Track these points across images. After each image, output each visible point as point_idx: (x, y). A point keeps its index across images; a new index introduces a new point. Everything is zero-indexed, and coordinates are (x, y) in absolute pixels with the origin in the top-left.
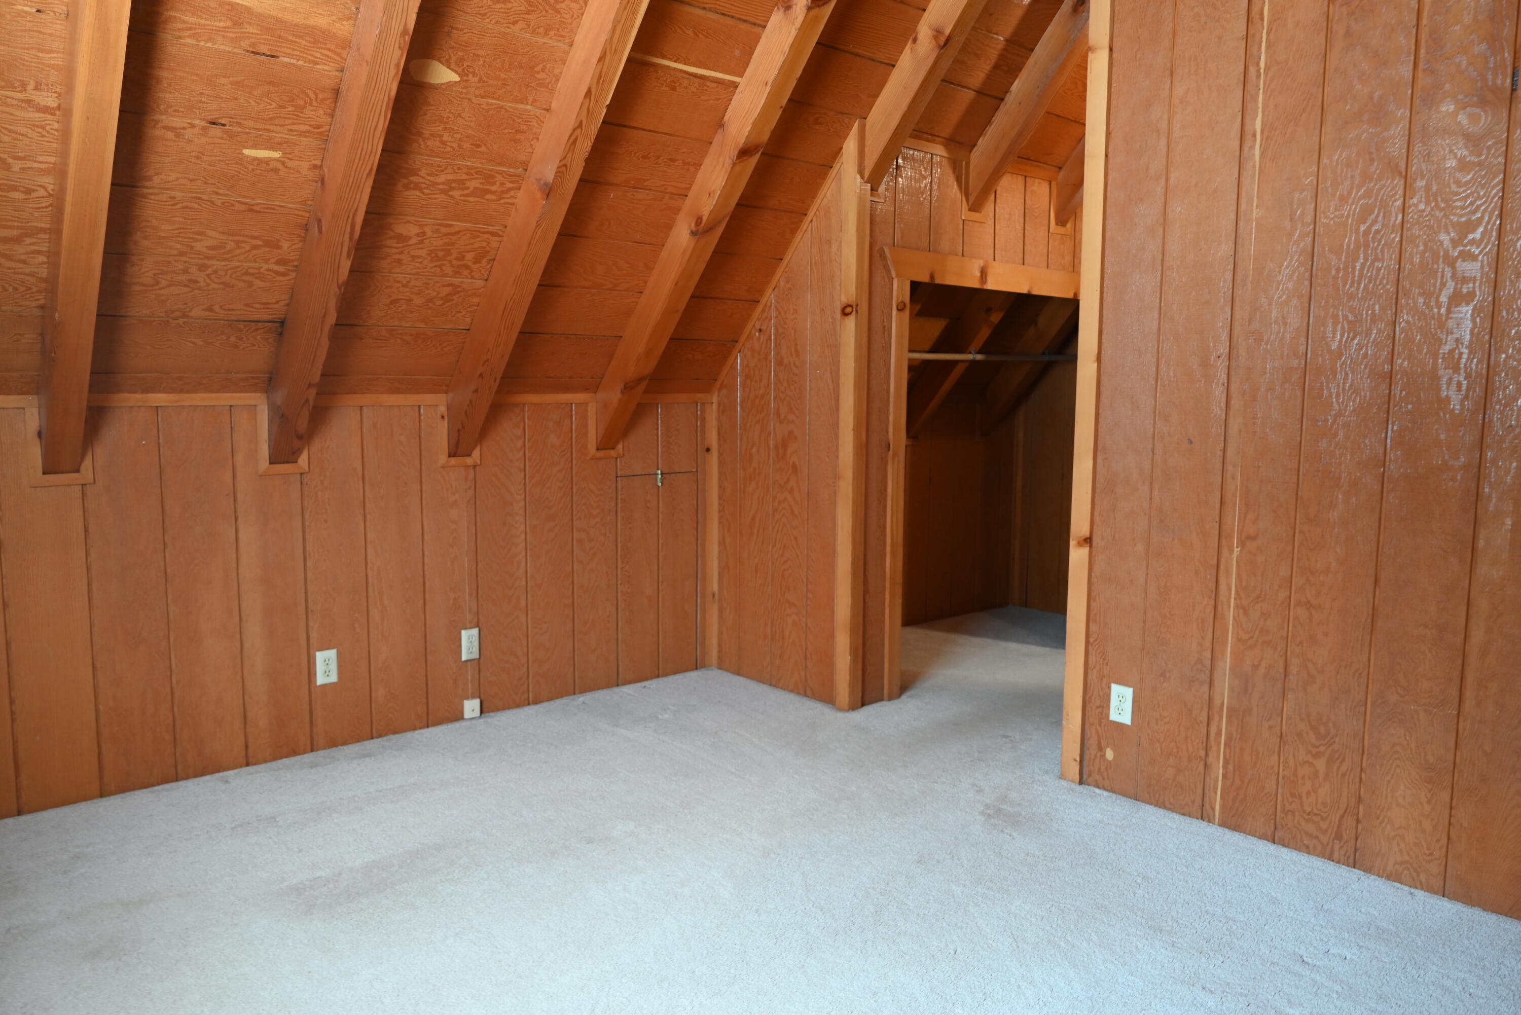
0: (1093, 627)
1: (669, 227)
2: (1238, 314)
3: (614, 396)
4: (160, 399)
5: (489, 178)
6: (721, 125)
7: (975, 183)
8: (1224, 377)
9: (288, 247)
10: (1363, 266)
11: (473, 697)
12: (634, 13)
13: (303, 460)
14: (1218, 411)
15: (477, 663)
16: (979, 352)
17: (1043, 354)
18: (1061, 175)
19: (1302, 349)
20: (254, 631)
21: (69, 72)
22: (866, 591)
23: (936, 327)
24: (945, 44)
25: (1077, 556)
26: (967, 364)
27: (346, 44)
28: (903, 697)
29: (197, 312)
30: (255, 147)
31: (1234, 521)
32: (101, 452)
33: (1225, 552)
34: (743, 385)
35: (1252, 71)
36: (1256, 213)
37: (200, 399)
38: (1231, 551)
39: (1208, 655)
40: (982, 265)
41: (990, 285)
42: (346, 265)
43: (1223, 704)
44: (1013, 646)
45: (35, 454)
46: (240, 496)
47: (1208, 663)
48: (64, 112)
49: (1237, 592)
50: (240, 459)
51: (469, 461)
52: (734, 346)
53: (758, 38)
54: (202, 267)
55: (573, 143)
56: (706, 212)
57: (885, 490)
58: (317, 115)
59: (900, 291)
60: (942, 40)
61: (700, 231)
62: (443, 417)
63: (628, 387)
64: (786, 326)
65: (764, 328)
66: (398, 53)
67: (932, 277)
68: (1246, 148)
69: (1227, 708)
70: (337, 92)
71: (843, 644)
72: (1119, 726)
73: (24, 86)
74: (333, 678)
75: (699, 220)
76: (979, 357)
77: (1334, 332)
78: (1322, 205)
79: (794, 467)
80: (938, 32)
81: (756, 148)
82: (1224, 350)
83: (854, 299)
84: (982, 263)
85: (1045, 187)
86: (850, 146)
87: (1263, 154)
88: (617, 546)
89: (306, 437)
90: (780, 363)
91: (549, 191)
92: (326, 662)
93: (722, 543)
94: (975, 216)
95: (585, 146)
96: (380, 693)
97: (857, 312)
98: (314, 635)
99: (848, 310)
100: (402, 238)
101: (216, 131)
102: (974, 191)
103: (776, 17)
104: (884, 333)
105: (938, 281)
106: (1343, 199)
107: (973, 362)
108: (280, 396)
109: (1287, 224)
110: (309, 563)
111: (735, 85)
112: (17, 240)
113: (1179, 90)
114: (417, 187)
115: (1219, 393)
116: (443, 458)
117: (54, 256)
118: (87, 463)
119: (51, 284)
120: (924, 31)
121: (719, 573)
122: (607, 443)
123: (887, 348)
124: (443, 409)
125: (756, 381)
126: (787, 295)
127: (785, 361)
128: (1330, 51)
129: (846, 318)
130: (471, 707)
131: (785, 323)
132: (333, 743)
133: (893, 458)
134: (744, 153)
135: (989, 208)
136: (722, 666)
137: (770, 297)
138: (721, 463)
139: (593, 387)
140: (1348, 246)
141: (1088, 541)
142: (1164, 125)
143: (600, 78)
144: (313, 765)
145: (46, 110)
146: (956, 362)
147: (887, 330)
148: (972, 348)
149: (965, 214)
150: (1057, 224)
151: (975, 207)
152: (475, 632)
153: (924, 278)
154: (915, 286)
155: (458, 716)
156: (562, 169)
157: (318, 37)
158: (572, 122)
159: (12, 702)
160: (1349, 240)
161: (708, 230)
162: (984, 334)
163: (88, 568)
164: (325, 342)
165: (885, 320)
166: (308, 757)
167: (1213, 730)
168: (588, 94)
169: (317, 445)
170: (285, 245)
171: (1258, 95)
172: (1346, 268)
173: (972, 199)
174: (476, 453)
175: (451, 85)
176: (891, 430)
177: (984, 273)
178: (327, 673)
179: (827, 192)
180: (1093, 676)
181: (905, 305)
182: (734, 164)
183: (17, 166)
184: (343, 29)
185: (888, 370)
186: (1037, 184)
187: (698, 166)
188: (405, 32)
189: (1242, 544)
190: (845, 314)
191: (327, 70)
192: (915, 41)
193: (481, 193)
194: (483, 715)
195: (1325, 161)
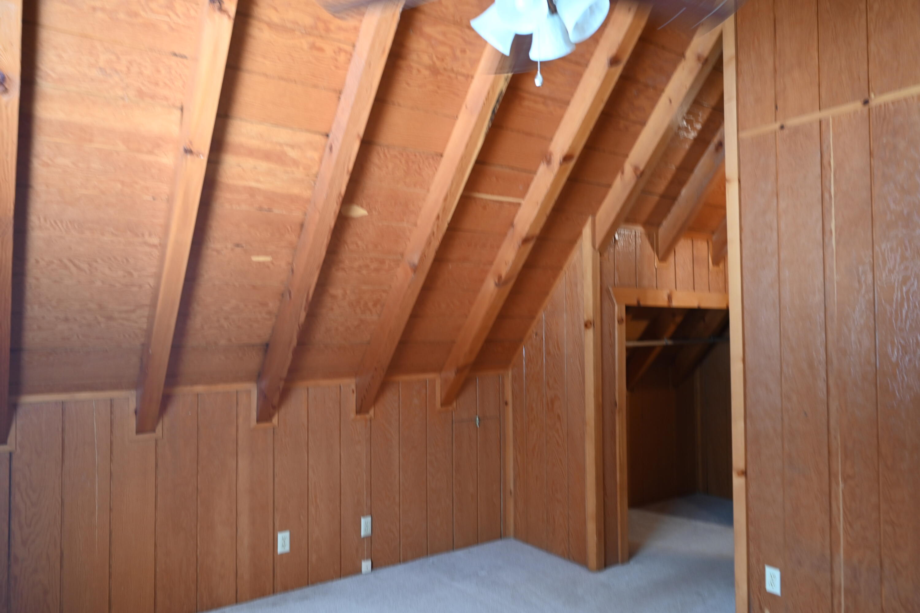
0: (751, 529)
1: (482, 281)
2: (830, 337)
3: (451, 375)
4: (200, 389)
5: (382, 262)
6: (512, 225)
7: (662, 246)
8: (824, 374)
9: (273, 305)
10: (907, 312)
11: (367, 558)
12: (463, 175)
13: (275, 420)
14: (822, 395)
15: (370, 538)
16: (669, 340)
18: (714, 238)
19: (873, 360)
20: (244, 521)
21: (166, 228)
22: (605, 494)
23: (642, 326)
24: (640, 175)
25: (738, 482)
26: (661, 347)
27: (308, 201)
28: (632, 563)
29: (223, 342)
30: (258, 254)
31: (838, 466)
32: (167, 419)
33: (834, 485)
34: (527, 366)
35: (826, 196)
36: (835, 277)
37: (221, 388)
38: (838, 484)
39: (828, 552)
40: (669, 292)
41: (675, 304)
42: (303, 315)
43: (840, 587)
44: (700, 525)
45: (132, 423)
46: (240, 442)
47: (828, 558)
48: (163, 246)
49: (844, 512)
50: (241, 420)
51: (368, 416)
52: (521, 343)
53: (531, 179)
54: (226, 319)
55: (429, 243)
56: (504, 274)
57: (615, 432)
58: (293, 237)
59: (619, 311)
60: (639, 173)
61: (500, 283)
62: (353, 392)
63: (459, 371)
64: (552, 332)
65: (538, 332)
66: (335, 204)
67: (638, 302)
68: (826, 240)
69: (844, 589)
70: (302, 225)
71: (591, 528)
72: (772, 596)
73: (143, 235)
74: (287, 549)
75: (500, 277)
76: (670, 343)
77: (893, 352)
78: (877, 274)
79: (559, 417)
80: (636, 169)
81: (533, 237)
82: (823, 357)
83: (592, 318)
85: (705, 245)
86: (587, 231)
87: (837, 243)
88: (452, 464)
89: (276, 408)
90: (548, 353)
91: (415, 269)
92: (284, 539)
93: (516, 460)
94: (664, 265)
95: (436, 244)
96: (314, 558)
97: (594, 325)
98: (277, 524)
99: (589, 324)
100: (334, 297)
101: (238, 250)
102: (662, 250)
103: (542, 168)
104: (610, 337)
105: (642, 304)
106: (891, 271)
107: (666, 347)
108: (265, 383)
109: (856, 285)
110: (276, 480)
111: (519, 205)
112: (133, 311)
113: (783, 205)
114: (343, 269)
115: (822, 385)
116: (353, 415)
117: (151, 318)
118: (159, 429)
119: (149, 333)
120: (628, 168)
121: (514, 480)
122: (447, 402)
123: (613, 346)
124: (353, 387)
125: (534, 364)
126: (552, 314)
127: (552, 353)
128: (874, 185)
129: (587, 329)
130: (366, 565)
131: (551, 330)
132: (286, 588)
133: (619, 411)
134: (526, 241)
135: (671, 259)
136: (517, 536)
137: (542, 315)
138: (514, 411)
139: (439, 369)
140: (897, 300)
141: (744, 473)
142: (775, 225)
143: (444, 209)
144: (274, 604)
145: (154, 246)
146: (654, 347)
147: (612, 335)
148: (665, 337)
149: (656, 263)
150: (713, 263)
151: (663, 258)
152: (369, 519)
153: (633, 302)
154: (628, 309)
155: (358, 571)
156: (423, 257)
157: (293, 199)
158: (429, 231)
159: (110, 566)
160: (897, 295)
161: (506, 282)
162: (672, 329)
163: (156, 487)
164: (290, 356)
165: (611, 329)
166: (271, 599)
167: (836, 602)
168: (438, 217)
169: (283, 411)
170: (271, 305)
171: (831, 209)
172: (896, 311)
173: (661, 254)
174: (372, 412)
175: (362, 217)
176: (617, 394)
177: (670, 298)
178: (283, 546)
179: (574, 256)
180: (753, 561)
181: (622, 320)
182: (520, 247)
183: (135, 274)
184: (307, 194)
185: (614, 359)
186: (700, 243)
187: (499, 247)
188: (340, 194)
189: (845, 481)
190: (586, 326)
191: (297, 215)
192: (623, 173)
193: (377, 270)
194: (373, 572)
195: (876, 248)
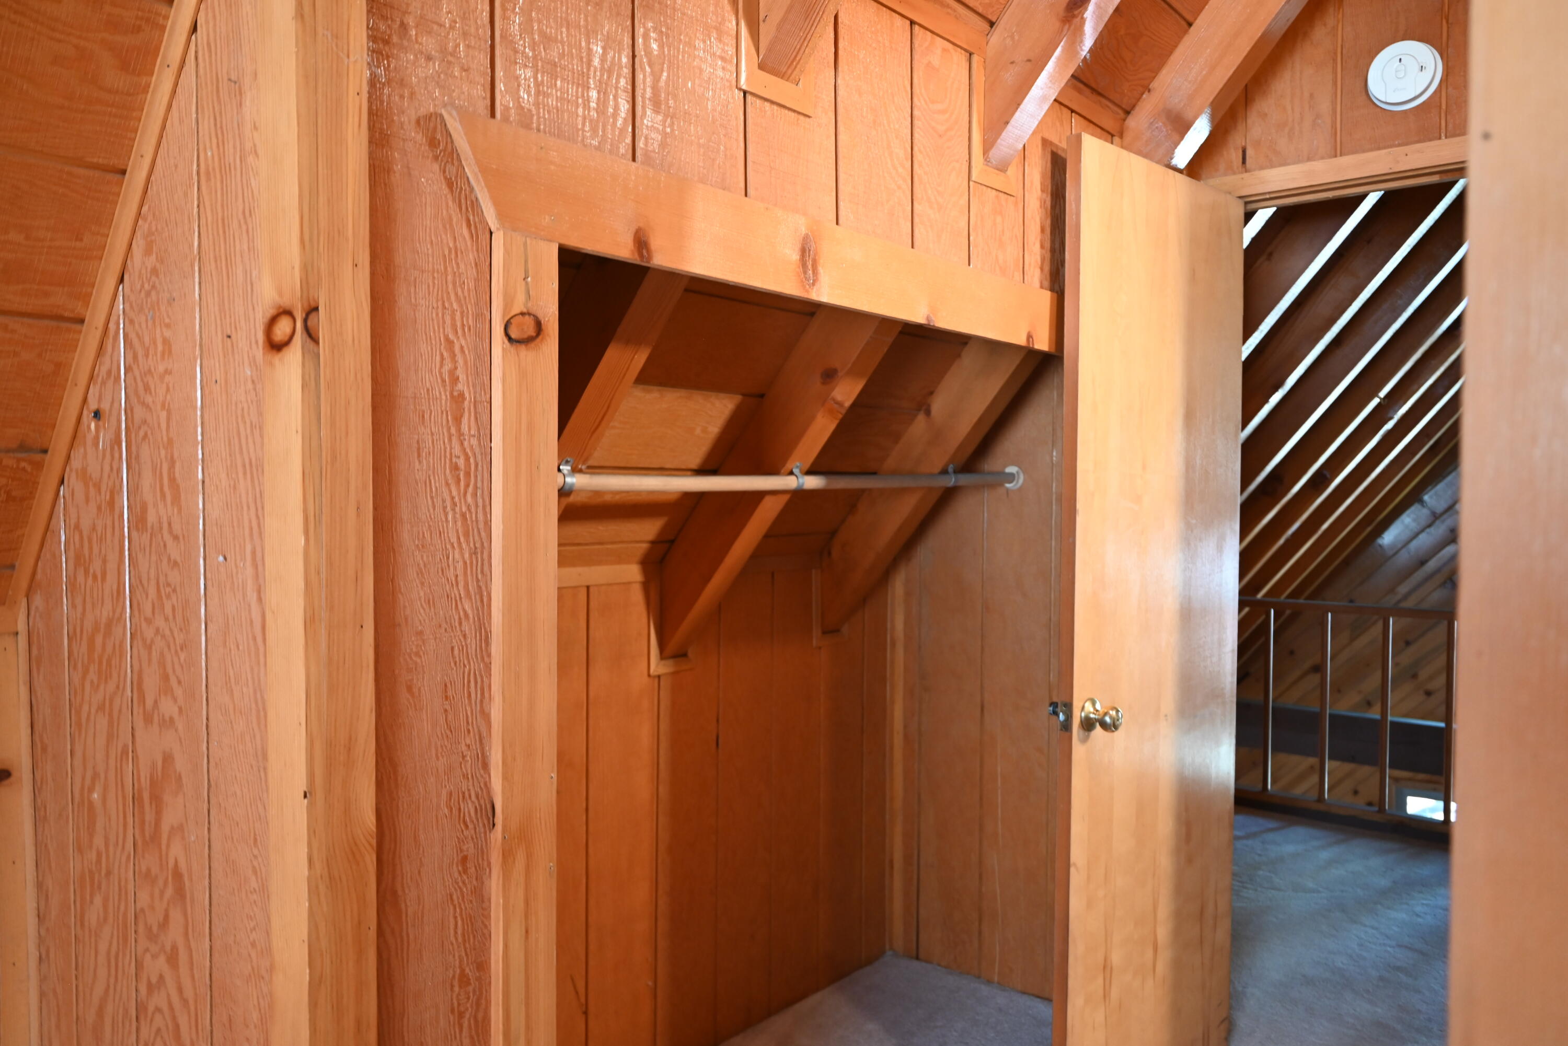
16: (809, 472)
17: (944, 472)
18: (994, 42)
26: (785, 498)
34: (72, 584)
40: (803, 230)
52: (39, 466)
64: (149, 399)
65: (105, 406)
67: (641, 243)
76: (813, 482)
84: (801, 225)
85: (958, 64)
90: (139, 521)
94: (778, 89)
97: (311, 335)
99: (283, 328)
102: (773, 12)
104: (458, 420)
105: (662, 259)
107: (799, 494)
125: (95, 577)
126: (148, 294)
127: (151, 518)
129: (276, 358)
131: (147, 389)
133: (507, 854)
135: (818, 77)
146: (758, 496)
148: (795, 464)
149: (750, 77)
150: (988, 162)
151: (779, 62)
153: (609, 244)
162: (821, 429)
165: (460, 373)
173: (767, 31)
176: (496, 757)
177: (808, 255)
181: (539, 325)
185: (481, 552)
186: (939, 51)
190: (273, 345)
